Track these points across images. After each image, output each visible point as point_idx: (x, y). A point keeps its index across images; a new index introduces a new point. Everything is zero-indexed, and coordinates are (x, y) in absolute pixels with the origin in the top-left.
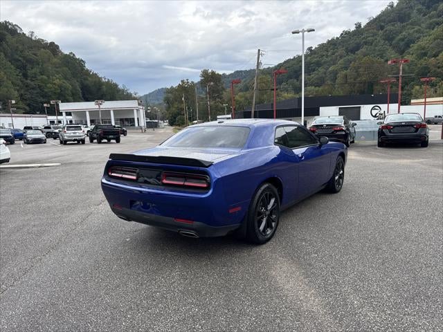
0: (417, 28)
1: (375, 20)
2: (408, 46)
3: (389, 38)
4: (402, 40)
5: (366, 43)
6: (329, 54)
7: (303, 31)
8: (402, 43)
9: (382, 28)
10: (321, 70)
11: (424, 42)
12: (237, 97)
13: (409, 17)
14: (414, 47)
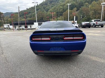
0: (49, 7)
1: (41, 4)
2: (48, 10)
3: (44, 8)
4: (47, 9)
5: (40, 9)
6: (32, 10)
7: (35, 3)
8: (47, 10)
9: (43, 6)
10: (31, 14)
11: (51, 10)
12: (9, 20)
13: (47, 4)
14: (49, 11)
